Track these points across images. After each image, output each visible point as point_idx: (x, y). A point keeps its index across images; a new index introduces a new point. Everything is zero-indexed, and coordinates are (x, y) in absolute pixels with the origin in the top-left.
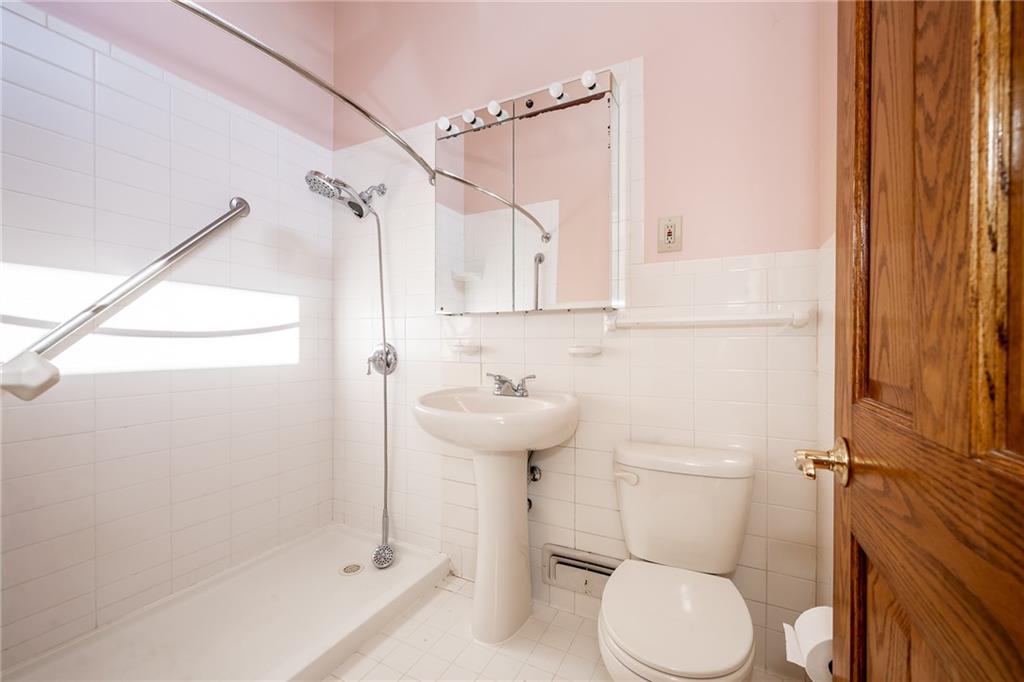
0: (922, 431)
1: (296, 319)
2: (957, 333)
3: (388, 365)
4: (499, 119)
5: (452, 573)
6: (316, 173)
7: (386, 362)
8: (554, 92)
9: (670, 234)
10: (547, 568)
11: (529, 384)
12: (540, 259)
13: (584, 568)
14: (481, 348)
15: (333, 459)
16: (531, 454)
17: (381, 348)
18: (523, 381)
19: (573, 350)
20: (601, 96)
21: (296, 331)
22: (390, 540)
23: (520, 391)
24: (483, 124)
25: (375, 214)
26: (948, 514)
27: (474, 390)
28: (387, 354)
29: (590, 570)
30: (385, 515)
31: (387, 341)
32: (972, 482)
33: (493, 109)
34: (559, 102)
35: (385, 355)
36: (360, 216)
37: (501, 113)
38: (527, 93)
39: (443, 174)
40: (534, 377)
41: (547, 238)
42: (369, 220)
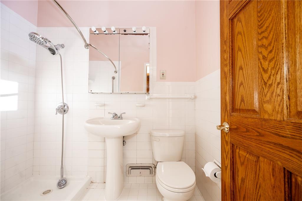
0: (263, 117)
1: (17, 92)
2: (278, 97)
3: (65, 111)
4: (114, 33)
5: (92, 182)
6: (35, 33)
7: (63, 110)
8: (134, 29)
9: (163, 74)
10: (128, 172)
11: (123, 115)
12: (114, 78)
13: (139, 169)
14: (105, 104)
15: (33, 149)
16: (124, 137)
17: (62, 104)
18: (121, 115)
19: (137, 105)
20: (147, 34)
21: (16, 97)
22: (64, 176)
23: (120, 118)
24: (107, 33)
25: (60, 54)
26: (275, 132)
27: (102, 118)
28: (64, 106)
29: (141, 169)
30: (62, 167)
31: (64, 102)
32: (285, 125)
33: (113, 29)
34: (134, 33)
35: (63, 107)
36: (54, 54)
37: (115, 31)
38: (125, 27)
39: (91, 45)
40: (125, 113)
41: (116, 72)
42: (57, 56)
